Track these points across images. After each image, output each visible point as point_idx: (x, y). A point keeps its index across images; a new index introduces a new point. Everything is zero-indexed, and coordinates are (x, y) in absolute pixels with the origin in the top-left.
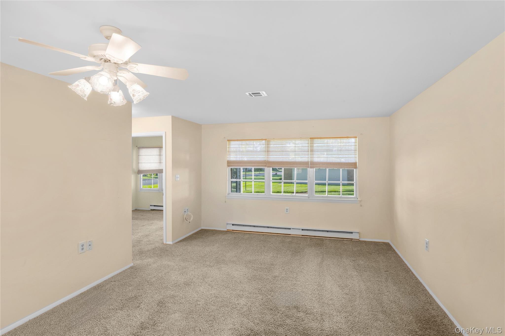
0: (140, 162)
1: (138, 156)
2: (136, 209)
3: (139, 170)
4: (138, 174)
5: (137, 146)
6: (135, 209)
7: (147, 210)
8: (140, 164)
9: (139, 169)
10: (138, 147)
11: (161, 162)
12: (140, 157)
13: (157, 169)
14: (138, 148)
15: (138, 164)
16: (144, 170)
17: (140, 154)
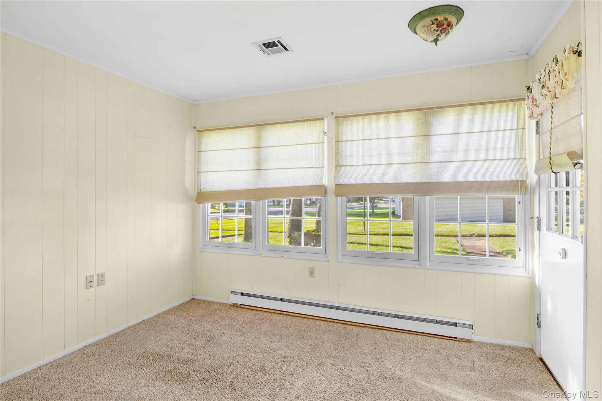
0: (203, 168)
1: (198, 152)
2: (193, 299)
3: (201, 192)
4: (198, 203)
5: (195, 128)
6: (188, 299)
7: (223, 303)
8: (203, 175)
9: (202, 187)
10: (197, 129)
11: (262, 168)
12: (203, 155)
13: (251, 186)
14: (198, 131)
15: (198, 176)
16: (213, 190)
17: (204, 147)
